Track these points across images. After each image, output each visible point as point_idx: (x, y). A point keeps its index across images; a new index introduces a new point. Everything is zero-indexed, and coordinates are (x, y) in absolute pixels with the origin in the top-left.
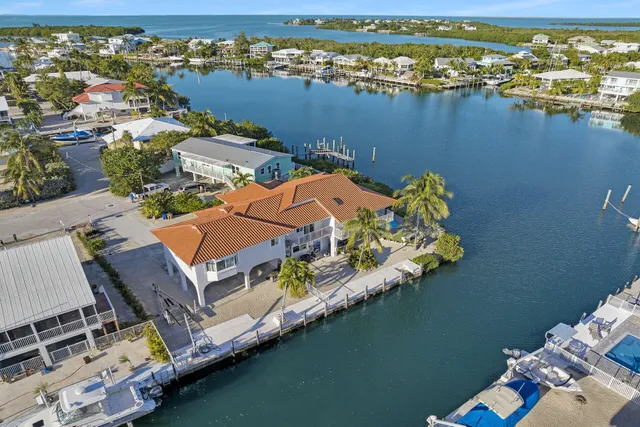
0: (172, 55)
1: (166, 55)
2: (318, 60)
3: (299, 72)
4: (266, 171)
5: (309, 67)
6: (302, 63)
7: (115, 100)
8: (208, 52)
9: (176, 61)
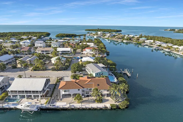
0: (119, 39)
1: (118, 39)
2: (157, 44)
3: (151, 47)
4: (99, 74)
5: (153, 46)
6: (152, 44)
7: (90, 51)
8: (129, 39)
9: (120, 41)
